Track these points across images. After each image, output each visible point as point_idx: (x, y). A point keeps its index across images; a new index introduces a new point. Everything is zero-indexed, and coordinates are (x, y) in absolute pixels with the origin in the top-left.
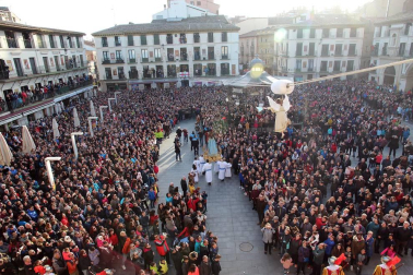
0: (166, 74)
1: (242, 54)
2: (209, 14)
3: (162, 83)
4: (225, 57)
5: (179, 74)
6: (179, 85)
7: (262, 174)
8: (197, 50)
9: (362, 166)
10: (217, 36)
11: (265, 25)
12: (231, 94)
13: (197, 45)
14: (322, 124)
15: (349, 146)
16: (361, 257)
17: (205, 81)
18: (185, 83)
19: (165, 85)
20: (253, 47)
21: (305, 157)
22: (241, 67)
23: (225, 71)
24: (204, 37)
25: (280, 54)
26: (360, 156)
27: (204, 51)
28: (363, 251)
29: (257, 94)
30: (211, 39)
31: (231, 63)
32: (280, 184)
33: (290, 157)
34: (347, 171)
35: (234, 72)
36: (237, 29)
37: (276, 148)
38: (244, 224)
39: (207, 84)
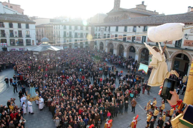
1: (37, 35)
2: (18, 13)
4: (28, 36)
6: (1, 50)
7: (52, 93)
8: (11, 32)
9: (95, 84)
10: (23, 25)
11: (49, 22)
12: (32, 55)
13: (11, 29)
15: (89, 75)
16: (99, 122)
17: (17, 48)
18: (5, 49)
20: (43, 32)
21: (71, 83)
22: (37, 41)
23: (28, 43)
24: (15, 25)
25: (56, 36)
26: (94, 79)
27: (16, 32)
28: (100, 120)
29: (46, 54)
30: (19, 26)
31: (32, 39)
32: (61, 97)
33: (64, 83)
34: (90, 87)
35: (33, 44)
36: (34, 23)
37: (57, 80)
39: (18, 50)
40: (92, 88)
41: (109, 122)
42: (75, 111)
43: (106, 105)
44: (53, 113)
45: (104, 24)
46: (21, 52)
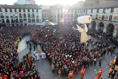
0: (19, 22)
1: (43, 16)
2: (32, 4)
3: (18, 24)
4: (37, 17)
5: (23, 22)
6: (24, 25)
7: (50, 50)
8: (29, 14)
9: (76, 46)
10: (35, 10)
11: (49, 8)
12: (40, 27)
13: (29, 13)
14: (65, 36)
15: (72, 41)
16: (77, 70)
17: (32, 24)
18: (26, 24)
19: (19, 25)
20: (46, 14)
21: (61, 45)
22: (42, 20)
23: (38, 21)
24: (31, 10)
25: (53, 16)
26: (76, 43)
27: (31, 15)
28: (78, 68)
29: (47, 27)
30: (33, 11)
31: (39, 18)
33: (57, 45)
34: (73, 48)
35: (40, 21)
36: (41, 9)
37: (53, 43)
38: (46, 65)
39: (32, 25)
40: (74, 49)
41: (83, 70)
42: (63, 62)
43: (83, 60)
44: (51, 62)
45: (84, 8)
46: (34, 26)
